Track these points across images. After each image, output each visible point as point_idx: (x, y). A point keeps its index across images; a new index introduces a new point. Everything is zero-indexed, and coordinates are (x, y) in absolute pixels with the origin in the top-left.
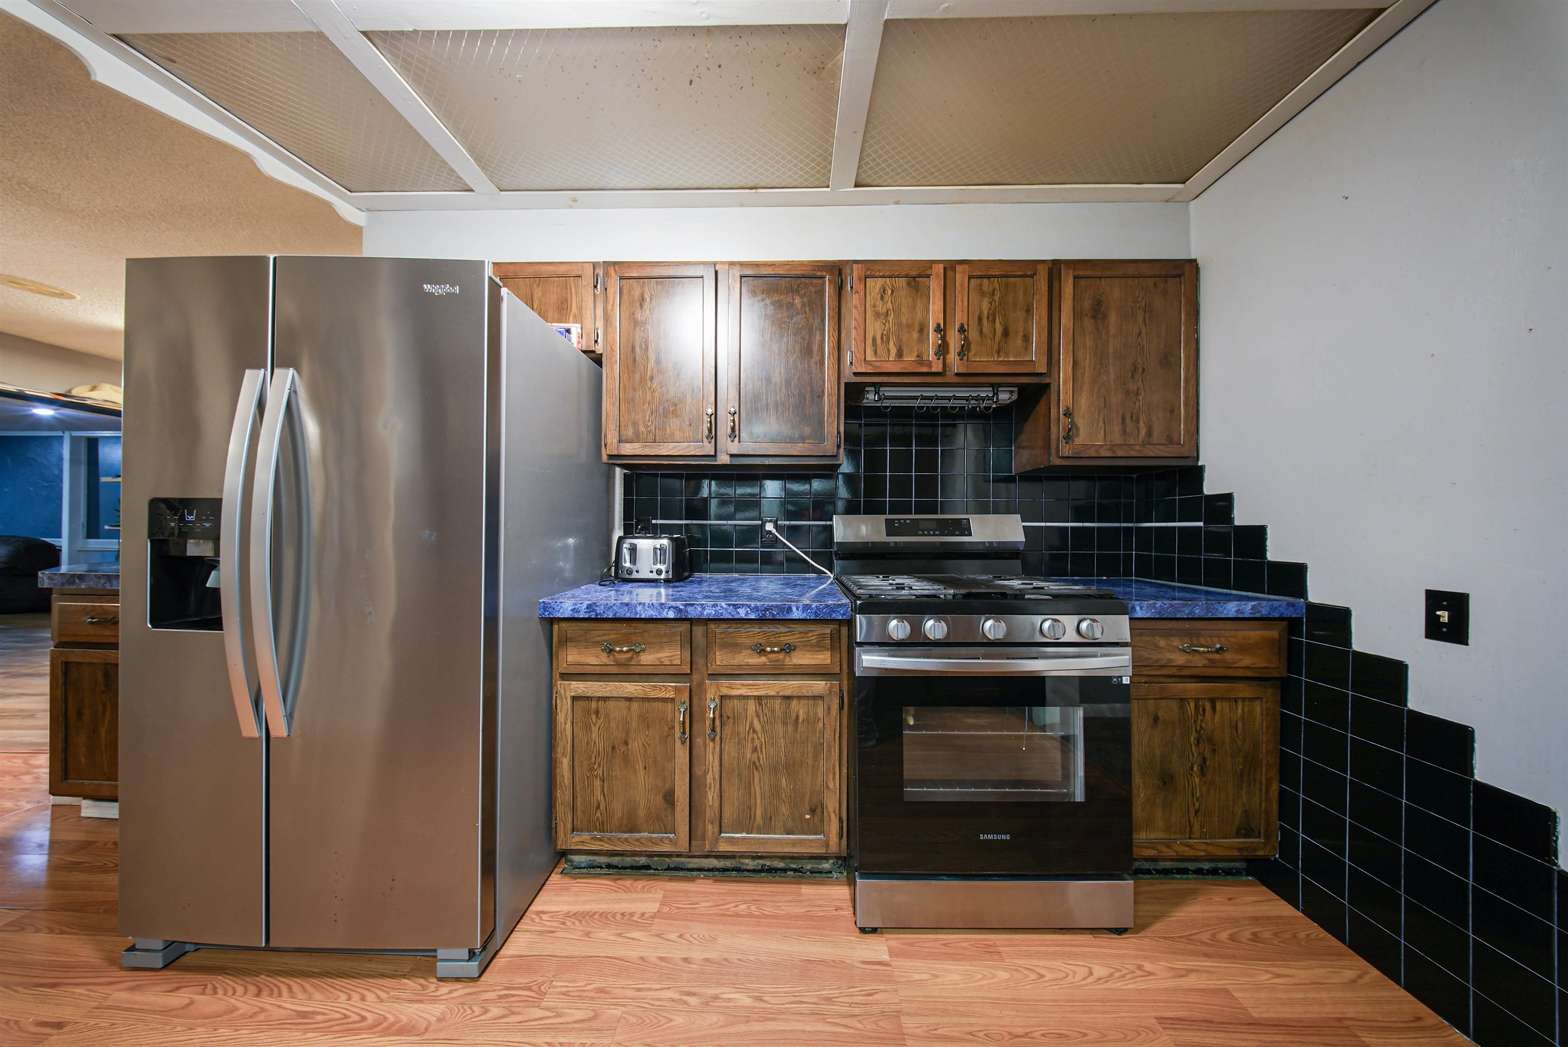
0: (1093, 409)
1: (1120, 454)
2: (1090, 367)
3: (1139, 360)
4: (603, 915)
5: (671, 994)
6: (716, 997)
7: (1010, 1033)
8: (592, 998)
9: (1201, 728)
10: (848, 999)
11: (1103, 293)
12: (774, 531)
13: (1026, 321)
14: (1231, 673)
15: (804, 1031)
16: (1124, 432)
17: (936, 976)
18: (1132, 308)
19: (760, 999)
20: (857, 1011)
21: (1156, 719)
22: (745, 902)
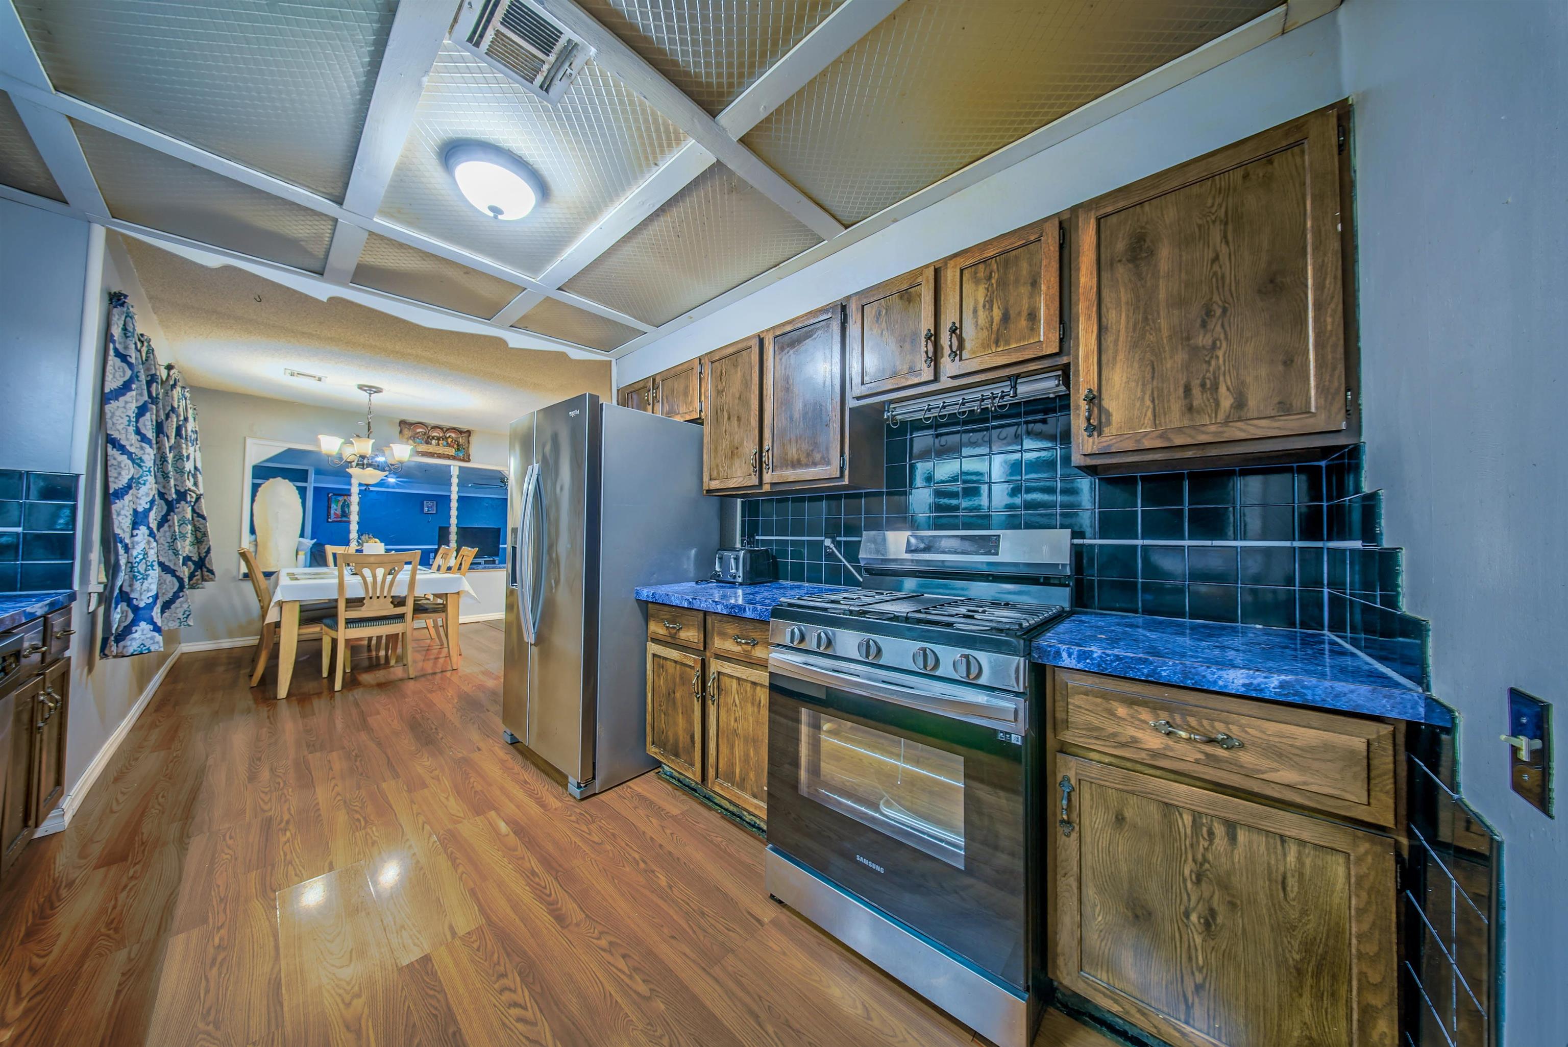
0: (1133, 384)
1: (1179, 441)
2: (1127, 328)
3: (1216, 298)
4: (651, 802)
5: (637, 856)
6: (653, 871)
7: (787, 1021)
8: (607, 836)
9: (1205, 860)
10: (713, 922)
11: (1147, 223)
12: (832, 546)
13: (1031, 296)
14: (1256, 787)
15: (671, 917)
16: (1190, 409)
17: (784, 954)
18: (1200, 226)
19: (670, 887)
20: (710, 931)
21: (1120, 819)
22: (723, 837)
